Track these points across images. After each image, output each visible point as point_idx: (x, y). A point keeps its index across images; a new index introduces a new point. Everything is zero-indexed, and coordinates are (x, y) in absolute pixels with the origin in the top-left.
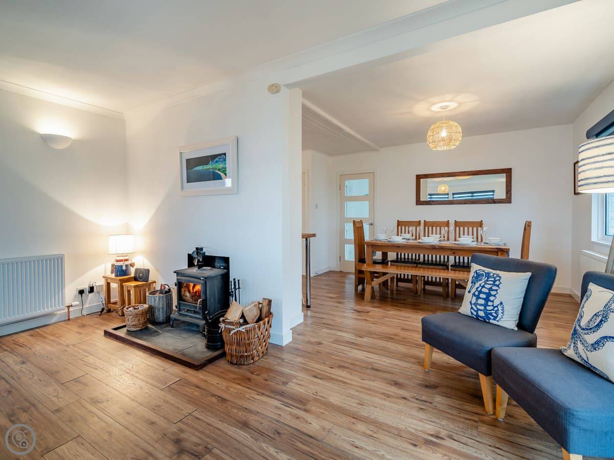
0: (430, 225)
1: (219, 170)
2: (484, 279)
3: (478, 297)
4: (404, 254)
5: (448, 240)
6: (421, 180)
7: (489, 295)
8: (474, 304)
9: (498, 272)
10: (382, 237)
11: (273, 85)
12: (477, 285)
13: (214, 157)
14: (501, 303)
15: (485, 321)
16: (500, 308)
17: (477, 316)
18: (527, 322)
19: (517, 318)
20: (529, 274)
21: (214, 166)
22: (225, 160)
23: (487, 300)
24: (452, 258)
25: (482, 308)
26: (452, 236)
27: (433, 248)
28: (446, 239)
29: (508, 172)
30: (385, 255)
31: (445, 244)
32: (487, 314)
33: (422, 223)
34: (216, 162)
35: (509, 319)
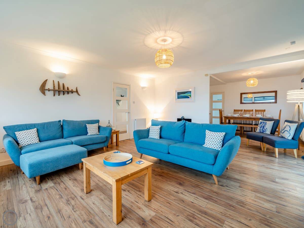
0: (246, 111)
1: (188, 95)
2: (263, 123)
3: (261, 128)
4: (236, 121)
5: (253, 116)
6: (243, 95)
7: (264, 127)
8: (260, 129)
9: (266, 122)
10: (229, 115)
11: (206, 74)
12: (261, 125)
13: (187, 92)
14: (267, 128)
15: (263, 132)
16: (266, 129)
17: (261, 132)
18: (273, 132)
19: (270, 131)
20: (273, 121)
21: (187, 94)
22: (191, 93)
23: (263, 128)
24: (254, 122)
25: (262, 130)
26: (254, 115)
27: (248, 118)
28: (252, 116)
29: (276, 92)
30: (229, 121)
31: (252, 117)
32: (263, 131)
33: (243, 110)
34: (188, 93)
35: (268, 132)
